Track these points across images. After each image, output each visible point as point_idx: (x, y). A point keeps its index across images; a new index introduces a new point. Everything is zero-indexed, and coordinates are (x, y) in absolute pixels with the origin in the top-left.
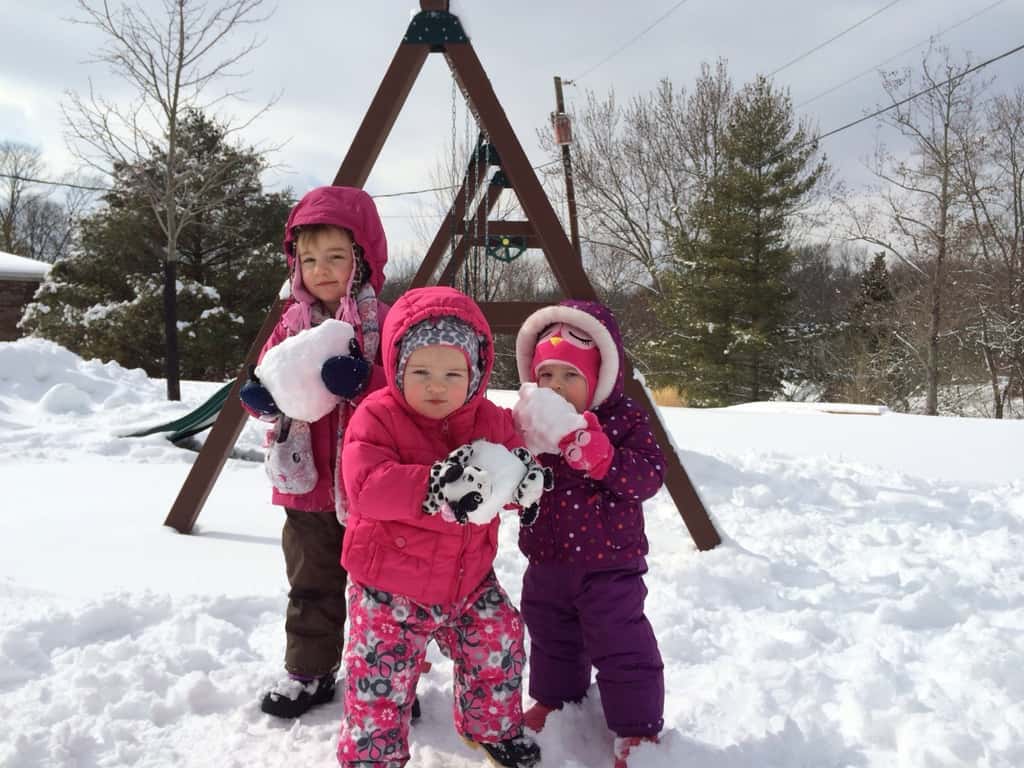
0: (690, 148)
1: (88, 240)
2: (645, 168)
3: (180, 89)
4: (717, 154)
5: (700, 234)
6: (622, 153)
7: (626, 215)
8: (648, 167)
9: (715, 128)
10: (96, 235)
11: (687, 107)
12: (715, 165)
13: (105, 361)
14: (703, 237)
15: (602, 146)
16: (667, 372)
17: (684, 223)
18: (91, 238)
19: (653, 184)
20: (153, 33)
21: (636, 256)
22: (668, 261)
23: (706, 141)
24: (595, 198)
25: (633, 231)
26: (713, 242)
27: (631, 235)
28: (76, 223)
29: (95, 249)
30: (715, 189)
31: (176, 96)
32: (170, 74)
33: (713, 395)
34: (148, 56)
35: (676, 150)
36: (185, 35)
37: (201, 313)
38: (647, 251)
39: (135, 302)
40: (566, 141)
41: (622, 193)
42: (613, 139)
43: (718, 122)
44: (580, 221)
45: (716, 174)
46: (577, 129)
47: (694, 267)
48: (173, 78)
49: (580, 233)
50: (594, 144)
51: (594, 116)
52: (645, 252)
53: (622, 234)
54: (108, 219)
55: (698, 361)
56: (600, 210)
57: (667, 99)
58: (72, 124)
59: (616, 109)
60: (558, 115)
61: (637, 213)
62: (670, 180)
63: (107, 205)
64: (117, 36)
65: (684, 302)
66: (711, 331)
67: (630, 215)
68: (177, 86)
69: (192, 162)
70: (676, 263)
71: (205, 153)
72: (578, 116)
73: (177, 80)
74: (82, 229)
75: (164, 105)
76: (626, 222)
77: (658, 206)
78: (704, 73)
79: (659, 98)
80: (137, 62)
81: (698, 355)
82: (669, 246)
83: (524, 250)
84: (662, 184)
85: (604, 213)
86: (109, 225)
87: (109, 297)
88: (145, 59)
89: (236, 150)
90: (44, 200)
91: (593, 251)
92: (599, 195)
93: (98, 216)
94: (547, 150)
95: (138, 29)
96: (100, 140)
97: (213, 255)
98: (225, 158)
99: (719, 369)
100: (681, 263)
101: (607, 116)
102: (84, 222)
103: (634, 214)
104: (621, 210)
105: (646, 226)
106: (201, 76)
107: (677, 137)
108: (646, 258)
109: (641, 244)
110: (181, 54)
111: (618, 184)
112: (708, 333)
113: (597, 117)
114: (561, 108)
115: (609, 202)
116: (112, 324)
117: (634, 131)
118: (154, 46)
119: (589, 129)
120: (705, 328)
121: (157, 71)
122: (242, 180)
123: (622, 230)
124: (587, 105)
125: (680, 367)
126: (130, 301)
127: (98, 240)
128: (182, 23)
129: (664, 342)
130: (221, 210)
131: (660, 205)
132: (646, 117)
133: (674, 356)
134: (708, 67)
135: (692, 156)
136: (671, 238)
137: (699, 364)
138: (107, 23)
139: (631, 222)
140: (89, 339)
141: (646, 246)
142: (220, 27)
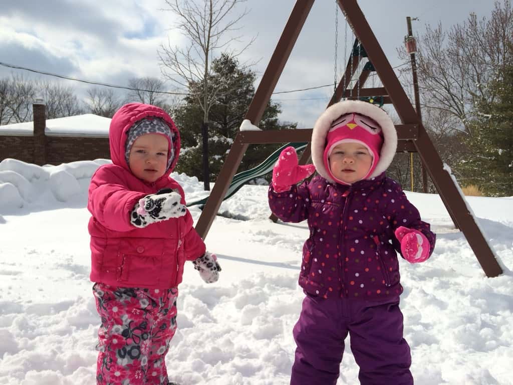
0: (488, 51)
1: (178, 119)
2: (461, 64)
3: (210, 39)
4: (505, 53)
5: (495, 99)
6: (447, 57)
7: (449, 91)
8: (463, 63)
9: (504, 37)
10: (181, 116)
11: (486, 28)
12: (504, 59)
13: (180, 173)
14: (496, 100)
15: (435, 54)
16: (473, 178)
17: (484, 93)
18: (179, 118)
19: (465, 72)
20: (198, 12)
21: (454, 113)
22: (474, 115)
23: (498, 45)
24: (430, 83)
25: (453, 99)
26: (503, 103)
27: (452, 102)
28: (172, 111)
29: (181, 123)
30: (504, 73)
31: (208, 42)
32: (205, 31)
33: (501, 190)
34: (196, 24)
35: (479, 52)
36: (213, 12)
37: (226, 151)
38: (462, 111)
39: (197, 147)
40: (413, 51)
41: (446, 79)
42: (441, 49)
43: (506, 35)
44: (421, 95)
45: (505, 64)
46: (420, 46)
47: (490, 117)
48: (207, 33)
49: (421, 102)
50: (430, 54)
51: (430, 37)
52: (460, 111)
53: (446, 102)
54: (186, 108)
55: (492, 171)
56: (433, 89)
57: (473, 24)
58: (162, 60)
59: (443, 33)
60: (408, 37)
61: (455, 89)
62: (476, 70)
63: (186, 102)
64: (181, 15)
65: (484, 137)
66: (500, 154)
67: (451, 90)
68: (209, 37)
69: (223, 79)
70: (479, 115)
71: (229, 74)
72: (420, 39)
73: (209, 34)
74: (175, 114)
75: (203, 47)
76: (449, 95)
77: (468, 85)
78: (496, 7)
79: (469, 24)
80: (191, 27)
81: (491, 168)
82: (474, 107)
83: (383, 105)
84: (471, 72)
85: (436, 91)
86: (187, 111)
87: (186, 145)
88: (195, 25)
89: (243, 72)
90: (164, 103)
91: (429, 112)
92: (433, 81)
93: (182, 107)
94: (402, 59)
95: (191, 11)
96: (173, 66)
97: (232, 123)
98: (237, 76)
99: (505, 176)
100: (482, 116)
101: (438, 36)
102: (176, 111)
103: (454, 90)
104: (446, 88)
105: (461, 97)
106: (220, 31)
107: (480, 45)
108: (461, 114)
109: (458, 107)
110: (211, 21)
111: (444, 74)
112: (499, 155)
113: (431, 38)
114: (410, 33)
115: (439, 85)
116: (187, 157)
117: (455, 44)
118: (198, 18)
119: (427, 46)
120: (497, 153)
121: (200, 31)
122: (246, 86)
123: (447, 100)
124: (426, 32)
125: (481, 175)
126: (195, 146)
127: (182, 119)
128: (211, 5)
129: (471, 161)
130: (236, 101)
131: (470, 84)
132: (461, 35)
133: (477, 168)
134: (500, 4)
135: (489, 55)
136: (476, 103)
137: (492, 173)
138: (177, 9)
139: (452, 95)
140: (178, 164)
141: (460, 107)
142: (229, 6)
